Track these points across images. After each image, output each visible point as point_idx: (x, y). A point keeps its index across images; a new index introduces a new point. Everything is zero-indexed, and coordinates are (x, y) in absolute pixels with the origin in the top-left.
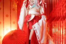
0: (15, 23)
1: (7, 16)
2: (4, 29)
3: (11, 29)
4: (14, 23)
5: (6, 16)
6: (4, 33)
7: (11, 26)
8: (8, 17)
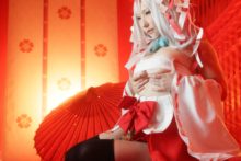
0: (104, 55)
1: (65, 13)
2: (44, 81)
3: (83, 82)
4: (101, 50)
5: (60, 11)
6: (44, 99)
7: (83, 65)
8: (68, 17)
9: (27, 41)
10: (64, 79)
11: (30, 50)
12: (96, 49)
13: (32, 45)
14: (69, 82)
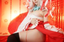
9: (6, 2)
10: (16, 11)
11: (7, 4)
12: (23, 3)
13: (8, 2)
14: (17, 12)
